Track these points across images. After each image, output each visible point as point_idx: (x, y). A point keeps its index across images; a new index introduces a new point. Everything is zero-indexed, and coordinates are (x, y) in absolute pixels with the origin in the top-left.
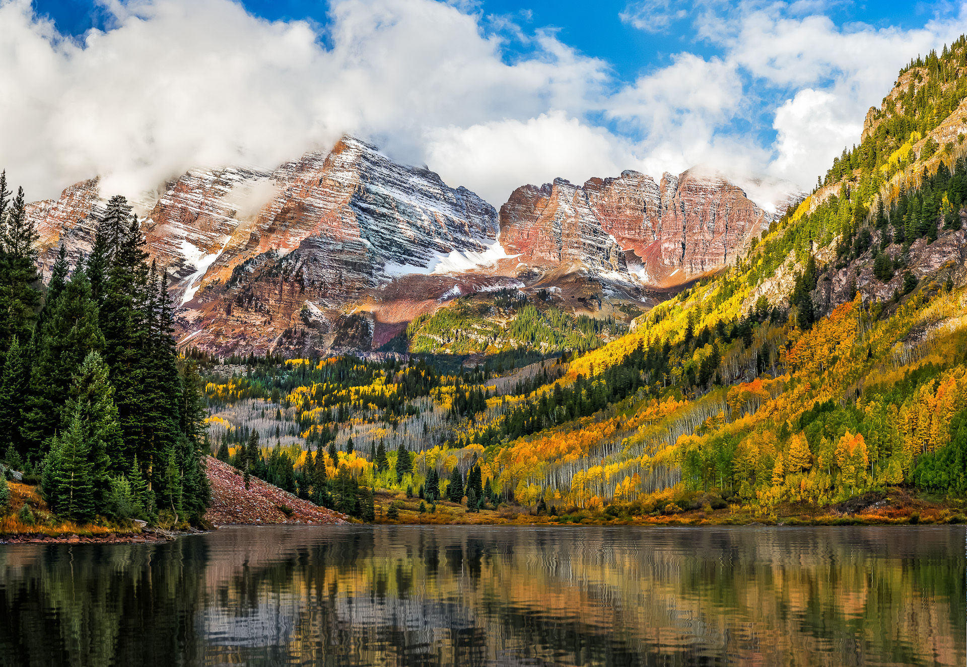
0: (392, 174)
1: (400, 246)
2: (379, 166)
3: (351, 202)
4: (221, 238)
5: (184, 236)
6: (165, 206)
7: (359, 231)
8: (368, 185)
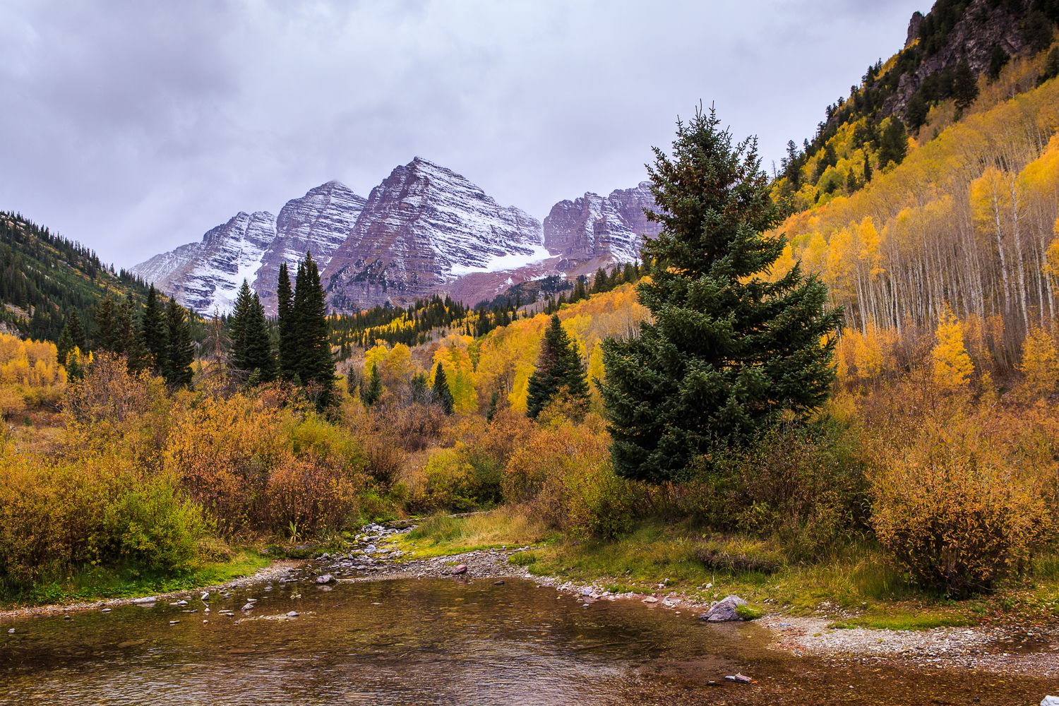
0: (455, 198)
1: (464, 252)
2: (445, 192)
3: (422, 219)
4: (326, 259)
5: (296, 260)
6: (282, 238)
7: (428, 240)
8: (435, 206)
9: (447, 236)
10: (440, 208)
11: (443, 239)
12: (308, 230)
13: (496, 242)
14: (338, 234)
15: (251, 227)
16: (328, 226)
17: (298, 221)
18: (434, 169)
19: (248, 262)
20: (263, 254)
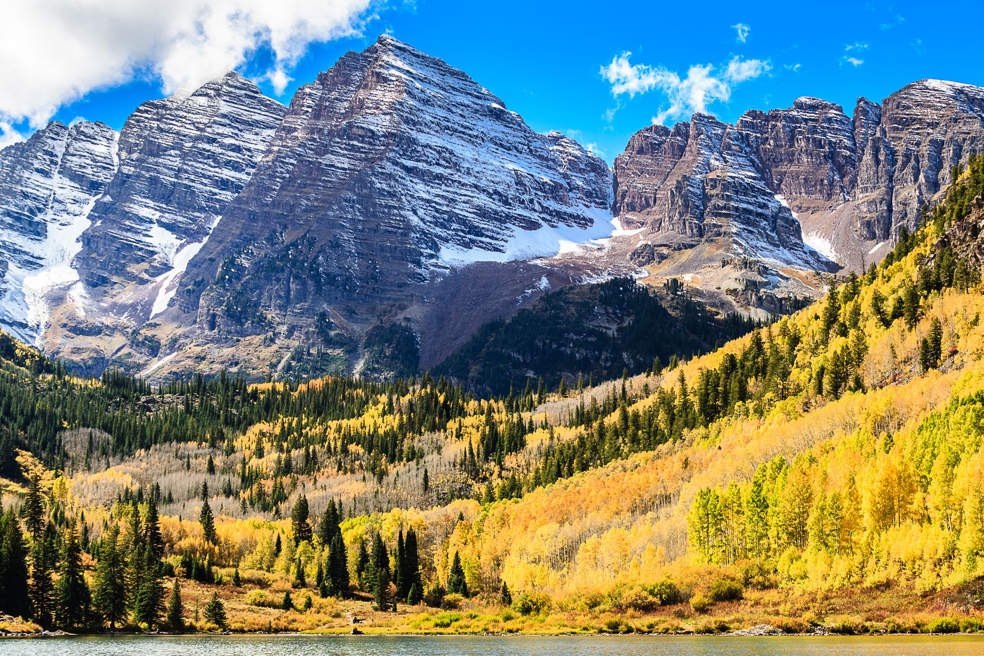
0: (450, 116)
1: (463, 221)
2: (433, 105)
3: (389, 159)
4: (208, 220)
5: (155, 218)
6: (128, 176)
7: (400, 200)
8: (414, 134)
9: (432, 191)
10: (422, 138)
11: (426, 196)
12: (177, 163)
13: (523, 202)
14: (233, 173)
15: (71, 150)
16: (213, 156)
17: (159, 145)
18: (414, 59)
19: (65, 218)
20: (92, 204)
